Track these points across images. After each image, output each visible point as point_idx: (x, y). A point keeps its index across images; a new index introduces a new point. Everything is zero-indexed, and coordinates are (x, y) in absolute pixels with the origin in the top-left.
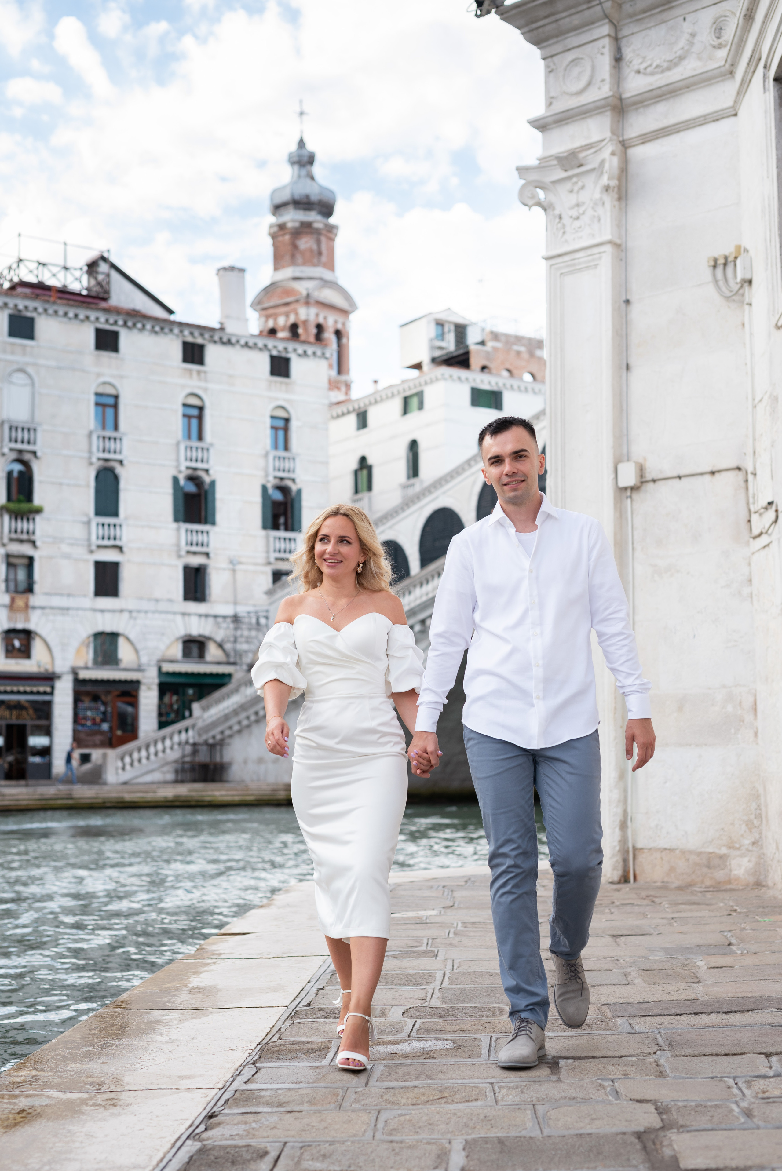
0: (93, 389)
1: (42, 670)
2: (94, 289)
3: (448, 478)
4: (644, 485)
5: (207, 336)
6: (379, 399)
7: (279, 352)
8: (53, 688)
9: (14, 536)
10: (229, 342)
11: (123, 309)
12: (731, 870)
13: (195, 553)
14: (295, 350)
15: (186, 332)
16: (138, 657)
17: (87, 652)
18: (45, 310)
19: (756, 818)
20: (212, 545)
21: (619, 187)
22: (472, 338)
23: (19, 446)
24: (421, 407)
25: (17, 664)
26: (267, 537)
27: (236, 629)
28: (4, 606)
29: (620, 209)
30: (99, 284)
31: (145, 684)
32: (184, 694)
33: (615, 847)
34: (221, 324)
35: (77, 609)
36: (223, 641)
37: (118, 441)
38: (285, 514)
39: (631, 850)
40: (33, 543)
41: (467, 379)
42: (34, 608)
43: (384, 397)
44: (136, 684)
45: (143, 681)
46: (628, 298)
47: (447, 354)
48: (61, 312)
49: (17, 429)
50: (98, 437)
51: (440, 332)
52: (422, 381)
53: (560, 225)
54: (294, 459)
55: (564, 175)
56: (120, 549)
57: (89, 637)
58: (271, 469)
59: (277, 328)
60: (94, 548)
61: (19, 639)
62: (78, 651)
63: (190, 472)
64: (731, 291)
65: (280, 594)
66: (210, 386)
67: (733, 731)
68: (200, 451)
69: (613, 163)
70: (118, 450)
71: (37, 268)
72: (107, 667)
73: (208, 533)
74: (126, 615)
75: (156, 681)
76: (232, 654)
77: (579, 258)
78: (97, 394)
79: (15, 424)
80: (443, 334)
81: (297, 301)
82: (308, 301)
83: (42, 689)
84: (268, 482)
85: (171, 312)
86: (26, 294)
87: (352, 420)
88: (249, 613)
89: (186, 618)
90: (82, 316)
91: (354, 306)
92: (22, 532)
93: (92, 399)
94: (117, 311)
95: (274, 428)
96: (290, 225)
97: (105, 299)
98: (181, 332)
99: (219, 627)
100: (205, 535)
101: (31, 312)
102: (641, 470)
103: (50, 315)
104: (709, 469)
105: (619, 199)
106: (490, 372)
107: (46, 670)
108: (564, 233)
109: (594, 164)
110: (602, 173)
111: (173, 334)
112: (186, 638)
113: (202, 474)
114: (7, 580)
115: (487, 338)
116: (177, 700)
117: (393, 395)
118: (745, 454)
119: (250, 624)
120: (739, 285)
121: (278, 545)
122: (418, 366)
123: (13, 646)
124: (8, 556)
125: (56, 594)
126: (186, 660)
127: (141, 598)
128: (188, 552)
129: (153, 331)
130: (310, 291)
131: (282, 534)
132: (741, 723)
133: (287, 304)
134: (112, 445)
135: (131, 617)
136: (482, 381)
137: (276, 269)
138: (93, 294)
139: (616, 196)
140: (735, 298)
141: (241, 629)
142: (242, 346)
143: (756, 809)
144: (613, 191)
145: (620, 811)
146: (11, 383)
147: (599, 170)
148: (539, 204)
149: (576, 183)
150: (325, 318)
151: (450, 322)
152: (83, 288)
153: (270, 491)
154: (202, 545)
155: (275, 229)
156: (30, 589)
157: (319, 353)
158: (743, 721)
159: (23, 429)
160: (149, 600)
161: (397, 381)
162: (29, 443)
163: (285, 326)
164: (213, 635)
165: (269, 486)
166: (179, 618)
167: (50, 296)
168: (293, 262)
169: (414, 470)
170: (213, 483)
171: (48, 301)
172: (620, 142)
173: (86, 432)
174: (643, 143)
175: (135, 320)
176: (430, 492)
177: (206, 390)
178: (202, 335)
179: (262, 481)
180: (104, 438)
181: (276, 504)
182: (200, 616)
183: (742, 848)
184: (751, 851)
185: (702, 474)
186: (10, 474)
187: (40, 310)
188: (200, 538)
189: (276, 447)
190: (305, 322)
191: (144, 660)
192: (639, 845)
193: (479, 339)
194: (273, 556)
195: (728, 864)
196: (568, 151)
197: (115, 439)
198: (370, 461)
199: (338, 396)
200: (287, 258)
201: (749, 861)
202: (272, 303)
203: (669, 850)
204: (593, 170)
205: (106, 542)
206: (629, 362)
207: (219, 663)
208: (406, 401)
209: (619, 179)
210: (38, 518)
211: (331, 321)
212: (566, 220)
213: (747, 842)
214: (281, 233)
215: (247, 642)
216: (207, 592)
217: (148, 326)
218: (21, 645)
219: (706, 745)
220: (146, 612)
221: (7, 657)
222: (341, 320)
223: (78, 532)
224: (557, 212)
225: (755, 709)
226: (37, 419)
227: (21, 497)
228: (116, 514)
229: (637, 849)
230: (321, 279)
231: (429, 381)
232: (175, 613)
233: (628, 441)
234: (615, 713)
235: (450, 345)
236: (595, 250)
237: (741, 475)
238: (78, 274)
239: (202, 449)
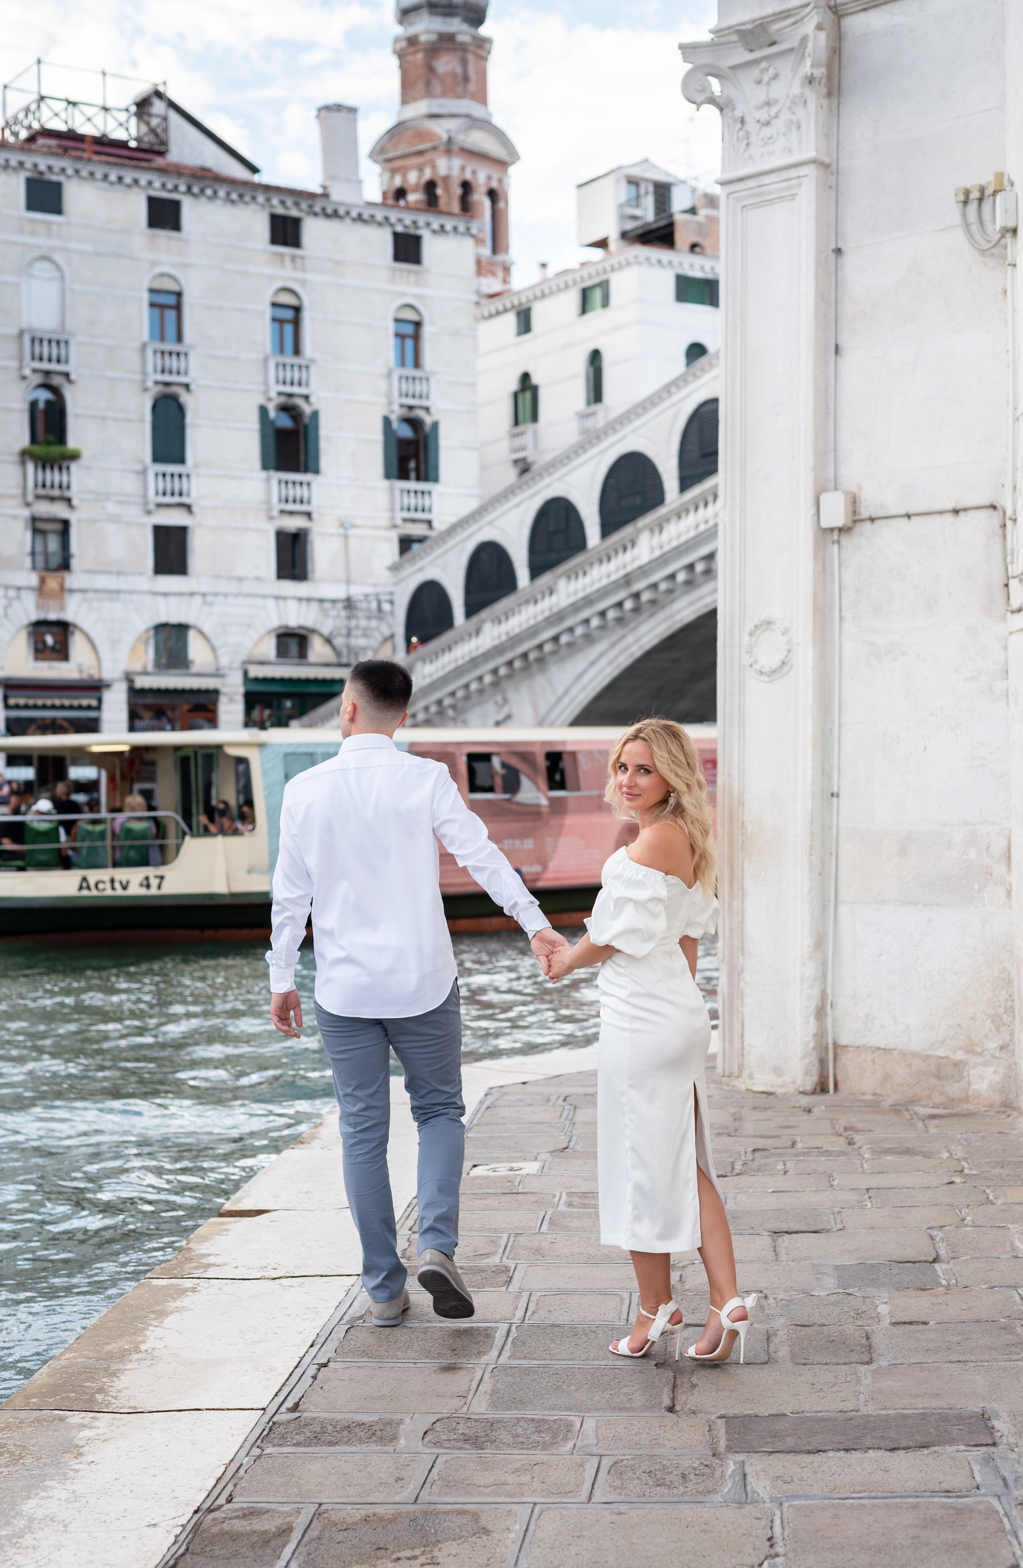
0: (146, 284)
1: (85, 676)
2: (146, 139)
3: (640, 411)
4: (858, 524)
5: (304, 206)
6: (547, 291)
7: (406, 227)
8: (100, 700)
9: (41, 491)
10: (335, 215)
11: (186, 167)
12: (969, 1084)
13: (291, 513)
14: (428, 225)
15: (275, 201)
16: (216, 657)
17: (146, 651)
18: (77, 172)
19: (1005, 1012)
20: (314, 501)
21: (829, 77)
22: (679, 202)
23: (45, 366)
24: (605, 303)
25: (50, 668)
26: (392, 490)
27: (349, 618)
28: (31, 589)
29: (830, 110)
30: (153, 131)
31: (225, 694)
32: (280, 707)
33: (808, 1043)
34: (324, 188)
35: (131, 592)
36: (331, 634)
37: (182, 357)
38: (416, 456)
39: (831, 1047)
40: (68, 500)
41: (670, 263)
42: (71, 591)
43: (554, 288)
44: (213, 694)
45: (224, 690)
46: (840, 245)
47: (643, 226)
48: (99, 175)
49: (41, 341)
50: (155, 352)
51: (633, 194)
52: (607, 265)
53: (741, 133)
54: (427, 380)
55: (749, 57)
56: (188, 508)
57: (147, 630)
58: (395, 394)
59: (407, 187)
60: (152, 507)
61: (53, 634)
62: (133, 649)
63: (283, 399)
64: (989, 242)
65: (408, 570)
66: (310, 277)
67: (976, 887)
68: (296, 369)
69: (819, 42)
70: (182, 370)
71: (66, 109)
72: (173, 671)
73: (309, 484)
74: (198, 599)
75: (241, 690)
76: (345, 652)
77: (769, 185)
78: (152, 291)
79: (38, 335)
80: (638, 197)
81: (434, 148)
82: (449, 148)
83: (85, 702)
84: (392, 412)
85: (254, 170)
86: (49, 147)
87: (510, 321)
88: (366, 596)
89: (281, 602)
90: (128, 180)
91: (514, 156)
92: (52, 486)
93: (145, 298)
94: (177, 171)
95: (400, 336)
96: (423, 38)
97: (161, 154)
98: (268, 200)
99: (327, 616)
100: (305, 487)
101: (57, 174)
102: (854, 502)
103: (84, 179)
104: (950, 506)
105: (829, 95)
106: (703, 253)
107: (91, 676)
108: (748, 145)
109: (793, 43)
110: (803, 56)
111: (257, 204)
112: (281, 631)
113: (300, 402)
114: (33, 553)
115: (699, 204)
116: (270, 716)
117: (567, 286)
118: (1003, 486)
119: (369, 610)
120: (999, 235)
121: (406, 501)
122: (602, 244)
123: (44, 643)
124: (34, 520)
125: (101, 572)
126: (281, 660)
127: (219, 577)
128: (282, 512)
129: (229, 200)
130: (453, 135)
131: (412, 485)
132: (989, 877)
133: (420, 153)
134: (173, 362)
135: (205, 603)
136: (691, 266)
137: (404, 102)
138: (145, 146)
139: (824, 90)
140: (996, 251)
141: (356, 617)
142: (354, 220)
143: (1006, 1000)
144: (820, 83)
145: (816, 992)
146: (31, 276)
147: (798, 51)
148: (712, 100)
149: (767, 69)
150: (474, 173)
151: (647, 180)
152: (131, 139)
153: (395, 425)
154: (302, 502)
155: (403, 44)
156: (65, 565)
157: (462, 228)
158: (991, 875)
159: (50, 341)
160: (230, 578)
161: (575, 265)
162: (59, 361)
163: (417, 185)
164: (318, 627)
165: (393, 418)
166: (271, 603)
167: (83, 150)
168: (429, 93)
169: (596, 393)
170: (315, 415)
171: (80, 158)
172: (830, 8)
173: (137, 345)
174: (864, 10)
175: (202, 185)
176: (614, 430)
177: (303, 282)
178: (297, 204)
179: (384, 412)
180: (163, 353)
181: (403, 443)
182: (300, 600)
183: (985, 1053)
184: (999, 1058)
185: (941, 513)
186: (33, 405)
187: (70, 171)
188: (299, 492)
189: (403, 364)
190: (446, 179)
191: (224, 661)
192: (843, 1041)
193: (687, 205)
194: (400, 515)
195: (966, 1074)
196: (754, 21)
197: (178, 354)
198: (535, 380)
199: (492, 284)
200: (420, 86)
201: (995, 1072)
202: (399, 152)
203: (884, 1050)
204: (792, 50)
205: (168, 499)
206: (839, 342)
207: (327, 665)
208: (585, 295)
209: (829, 65)
210: (74, 467)
211: (482, 177)
212: (751, 126)
213: (992, 1045)
214: (411, 50)
215: (365, 635)
216: (310, 567)
217: (222, 193)
218: (56, 642)
219: (938, 905)
220: (226, 595)
221: (36, 659)
222: (496, 175)
223: (130, 485)
224: (738, 113)
225: (1008, 857)
226: (69, 327)
227: (51, 438)
228: (181, 460)
229: (840, 1046)
230: (468, 116)
231: (616, 266)
232: (265, 597)
233: (835, 459)
234: (811, 855)
235: (647, 213)
236: (793, 173)
237: (996, 517)
238: (123, 116)
239: (300, 367)
